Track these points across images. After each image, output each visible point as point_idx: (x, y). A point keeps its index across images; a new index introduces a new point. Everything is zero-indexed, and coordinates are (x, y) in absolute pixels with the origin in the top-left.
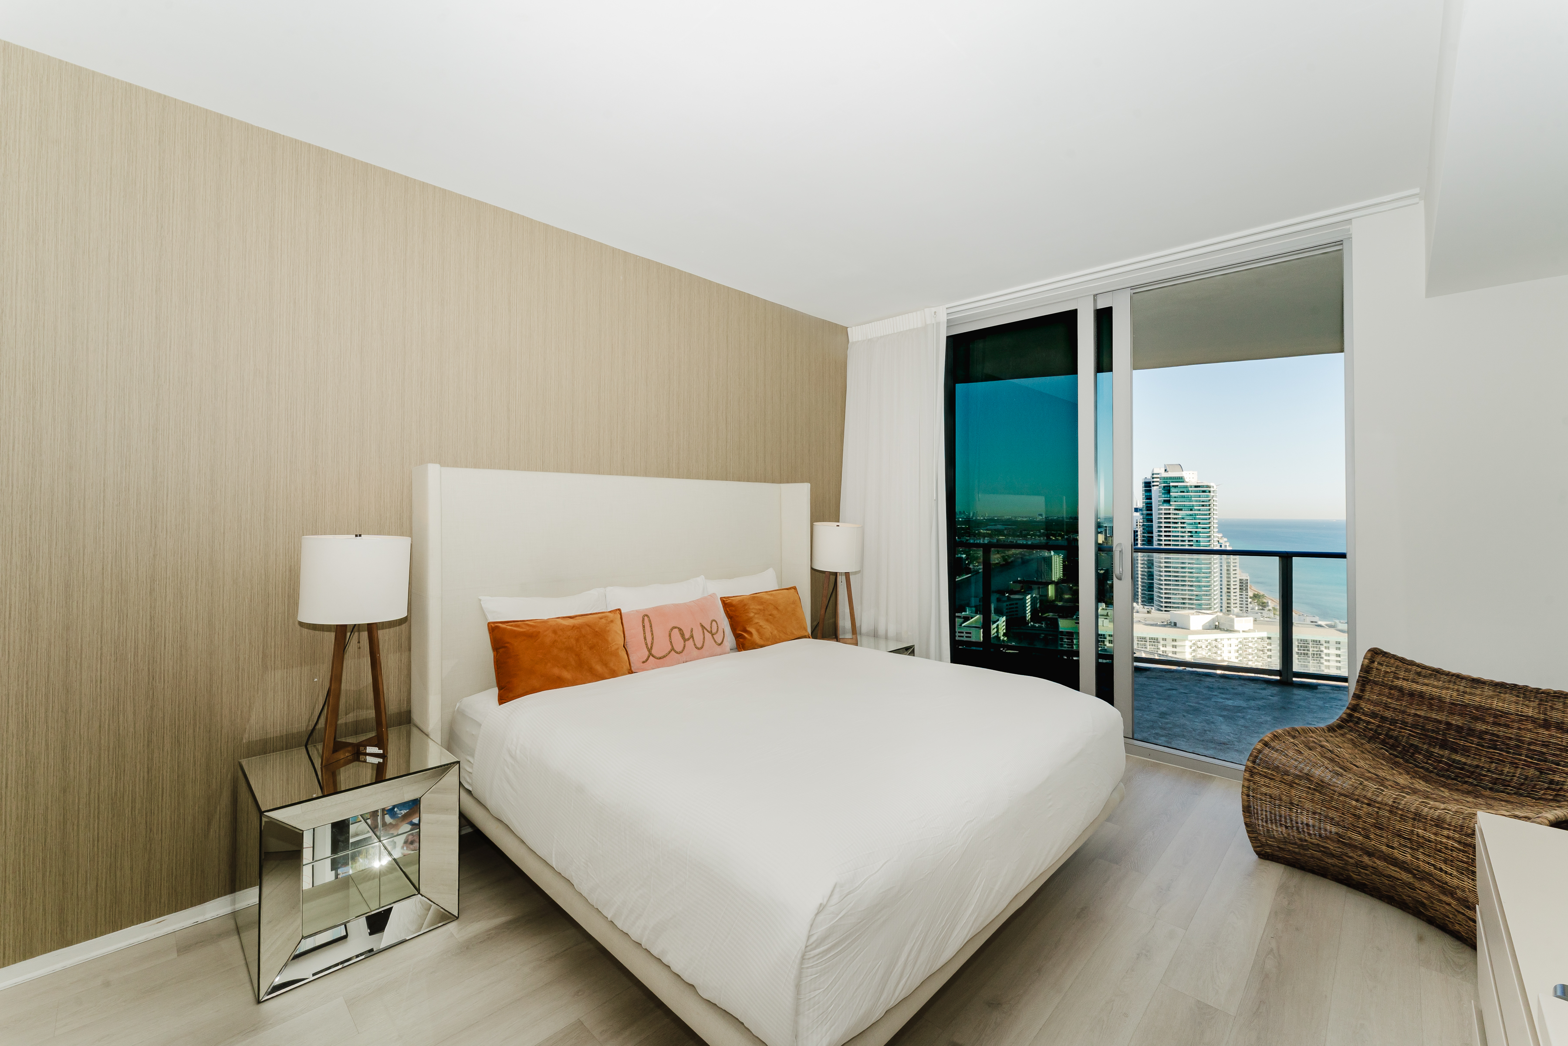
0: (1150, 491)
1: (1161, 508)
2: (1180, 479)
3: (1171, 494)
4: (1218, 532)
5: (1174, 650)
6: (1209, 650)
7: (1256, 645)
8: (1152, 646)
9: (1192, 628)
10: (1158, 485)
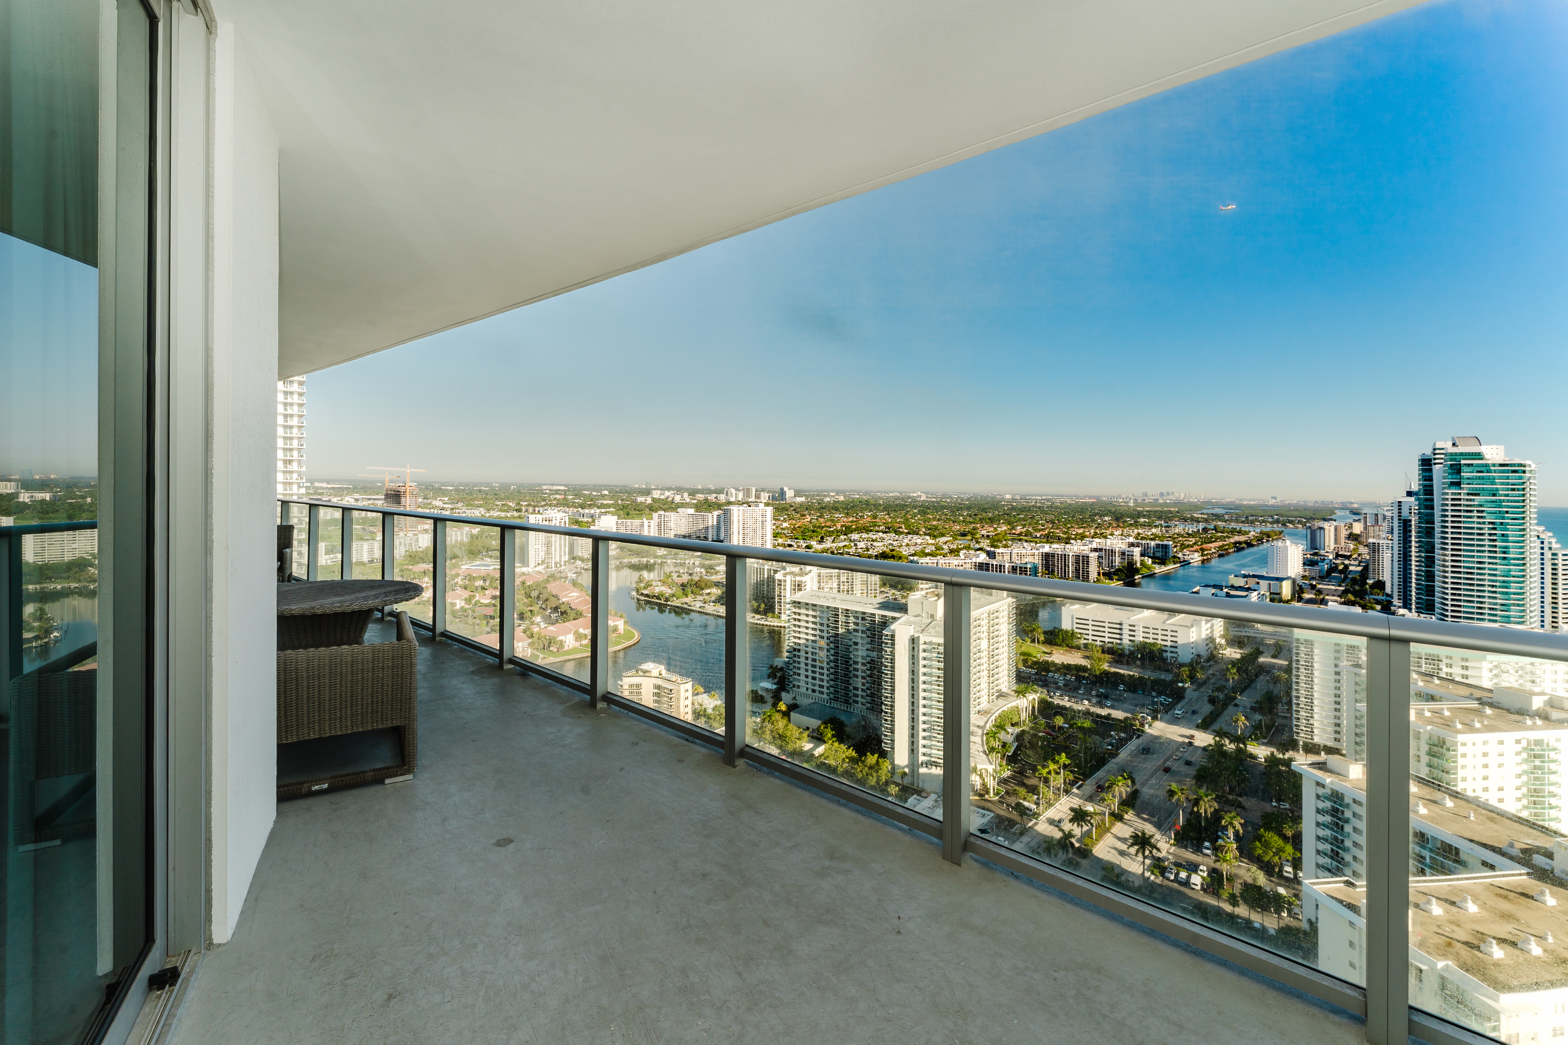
0: (1431, 470)
1: (1447, 491)
2: (1478, 456)
3: (1462, 474)
4: (1538, 524)
5: (1465, 672)
6: (1521, 676)
8: (1430, 664)
10: (1441, 463)
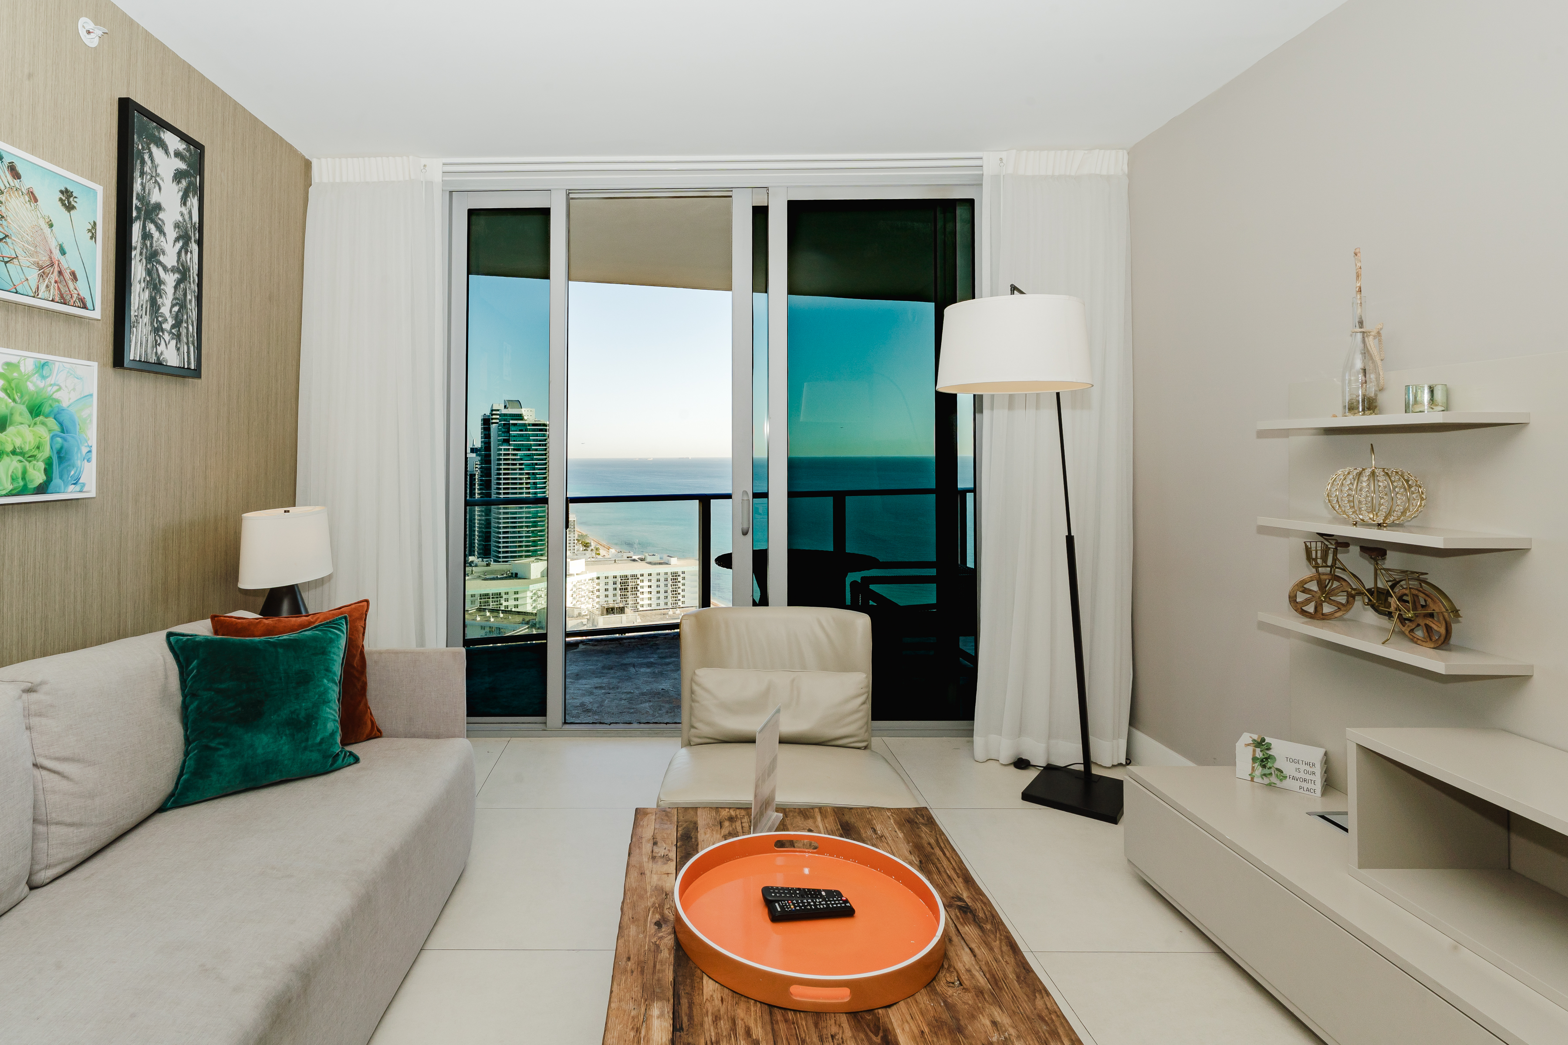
0: (489, 429)
1: (501, 447)
2: (520, 417)
3: (510, 432)
5: (516, 603)
7: (587, 587)
8: (495, 602)
9: (532, 578)
10: (497, 423)
